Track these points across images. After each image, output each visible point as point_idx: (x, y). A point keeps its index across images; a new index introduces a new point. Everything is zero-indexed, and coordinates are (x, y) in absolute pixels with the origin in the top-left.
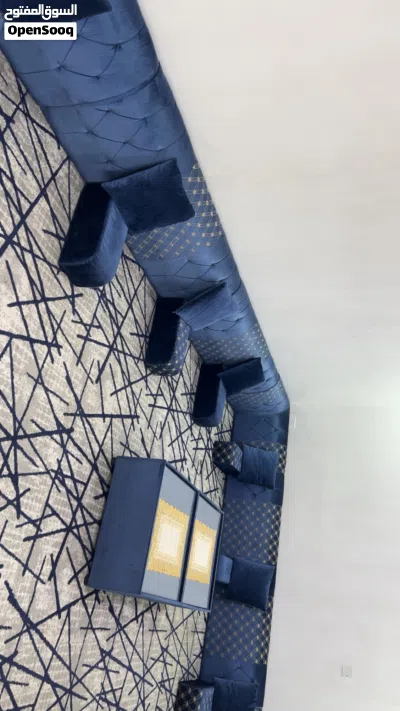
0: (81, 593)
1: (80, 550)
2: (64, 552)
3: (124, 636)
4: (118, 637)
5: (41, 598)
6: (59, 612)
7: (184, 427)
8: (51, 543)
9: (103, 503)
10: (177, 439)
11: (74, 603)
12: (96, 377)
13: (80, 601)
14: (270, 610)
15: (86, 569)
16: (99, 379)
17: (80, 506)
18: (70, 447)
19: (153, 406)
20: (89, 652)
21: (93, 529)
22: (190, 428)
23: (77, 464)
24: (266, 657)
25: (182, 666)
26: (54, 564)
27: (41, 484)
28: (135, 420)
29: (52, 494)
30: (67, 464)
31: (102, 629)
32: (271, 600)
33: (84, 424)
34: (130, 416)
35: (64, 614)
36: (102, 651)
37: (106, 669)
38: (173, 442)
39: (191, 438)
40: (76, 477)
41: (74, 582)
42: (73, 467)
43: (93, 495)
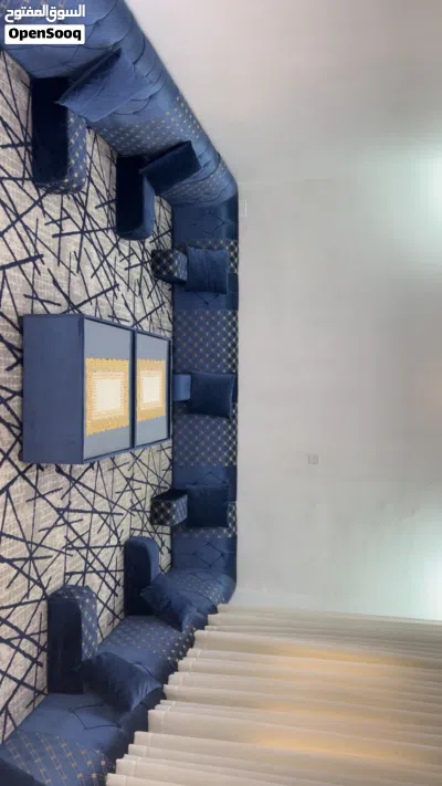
4: (73, 491)
9: (19, 372)
10: (101, 264)
11: (12, 483)
13: (20, 477)
14: (235, 417)
15: (18, 445)
19: (59, 236)
20: (43, 517)
21: (15, 403)
22: (116, 246)
24: (235, 458)
25: (151, 485)
28: (38, 262)
31: (52, 492)
32: (235, 407)
34: (31, 259)
35: (2, 498)
36: (58, 510)
37: (68, 524)
38: (96, 271)
39: (119, 258)
41: (6, 463)
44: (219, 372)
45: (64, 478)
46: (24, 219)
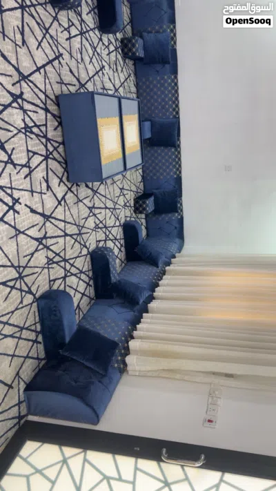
0: (68, 187)
1: (58, 165)
2: (50, 172)
3: (98, 195)
4: (95, 197)
5: (47, 201)
6: (59, 203)
7: (96, 41)
8: (40, 171)
10: (94, 54)
11: (66, 194)
12: (21, 41)
14: (179, 146)
16: (24, 42)
17: (48, 140)
18: (26, 106)
19: (69, 39)
21: (61, 149)
22: (101, 39)
23: (35, 114)
25: (133, 192)
26: (47, 181)
27: (19, 141)
28: (61, 59)
29: (28, 143)
30: (29, 119)
31: (85, 198)
32: (179, 140)
33: (28, 85)
34: (57, 58)
35: (63, 203)
36: (89, 208)
37: (94, 215)
38: (91, 59)
39: (103, 48)
40: (38, 124)
41: (62, 184)
42: (33, 118)
43: (53, 129)
44: (169, 118)
45: (90, 191)
46: (50, 31)
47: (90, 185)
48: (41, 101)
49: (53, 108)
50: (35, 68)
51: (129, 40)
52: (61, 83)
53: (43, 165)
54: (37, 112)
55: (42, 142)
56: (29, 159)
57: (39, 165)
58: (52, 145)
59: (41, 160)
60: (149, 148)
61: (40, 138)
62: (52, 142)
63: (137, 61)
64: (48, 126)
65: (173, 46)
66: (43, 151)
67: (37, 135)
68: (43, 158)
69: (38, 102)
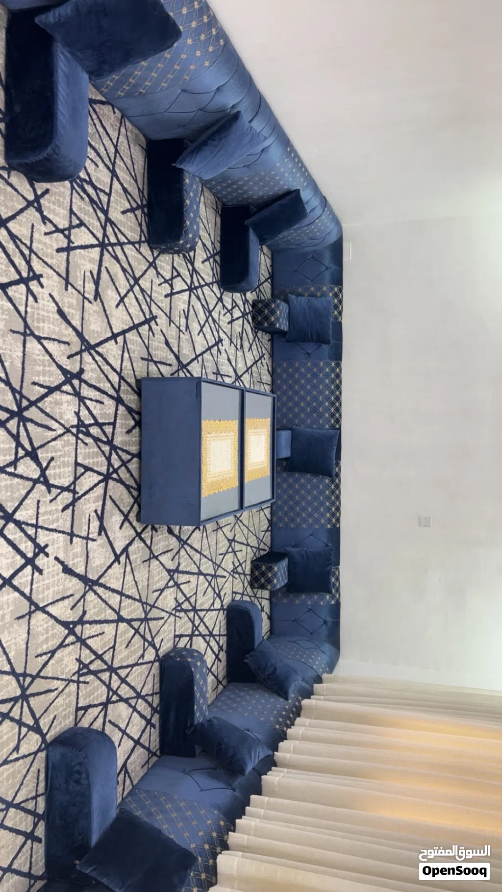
0: (136, 531)
1: (125, 491)
2: (109, 502)
3: (188, 548)
4: (183, 552)
5: (96, 555)
6: (117, 559)
7: (212, 301)
8: (91, 501)
9: (137, 434)
10: (207, 320)
11: (130, 544)
12: (93, 293)
13: (137, 538)
14: (338, 475)
15: (136, 507)
16: (97, 295)
17: (114, 448)
18: (86, 392)
19: (170, 295)
20: (156, 579)
21: (134, 465)
22: (220, 299)
23: (98, 405)
24: (338, 520)
25: (252, 547)
26: (101, 518)
27: (63, 446)
28: (153, 323)
29: (79, 451)
30: (87, 412)
31: (164, 553)
32: (338, 464)
33: (94, 358)
34: (147, 321)
35: (123, 559)
36: (169, 571)
37: (177, 585)
38: (202, 328)
39: (223, 312)
40: (100, 421)
41: (126, 524)
42: (94, 412)
43: (125, 430)
44: (322, 427)
45: (174, 539)
46: (140, 282)
47: (176, 529)
48: (112, 385)
49: (130, 398)
50: (109, 335)
51: (267, 304)
52: (149, 359)
53: (100, 490)
54: (102, 403)
55: (103, 452)
56: (76, 478)
57: (91, 489)
58: (119, 457)
59: (96, 482)
60: (285, 475)
61: (100, 444)
62: (120, 452)
63: (275, 335)
64: (117, 426)
65: (336, 318)
66: (102, 466)
67: (96, 440)
68: (101, 477)
69: (106, 386)
